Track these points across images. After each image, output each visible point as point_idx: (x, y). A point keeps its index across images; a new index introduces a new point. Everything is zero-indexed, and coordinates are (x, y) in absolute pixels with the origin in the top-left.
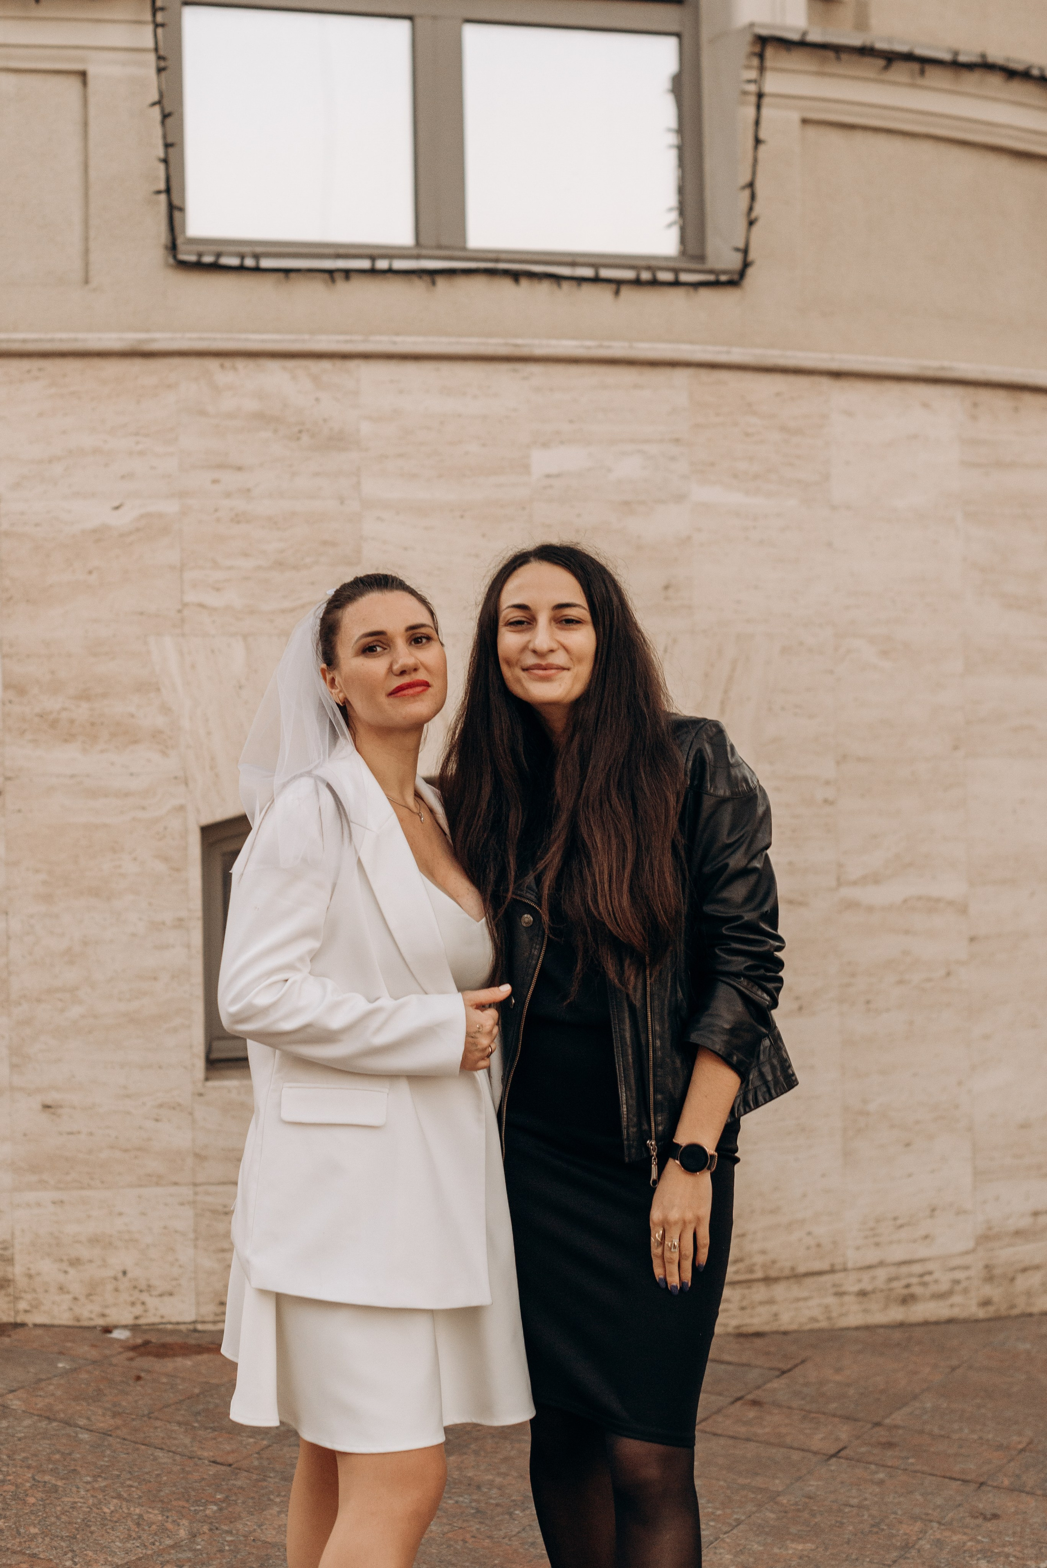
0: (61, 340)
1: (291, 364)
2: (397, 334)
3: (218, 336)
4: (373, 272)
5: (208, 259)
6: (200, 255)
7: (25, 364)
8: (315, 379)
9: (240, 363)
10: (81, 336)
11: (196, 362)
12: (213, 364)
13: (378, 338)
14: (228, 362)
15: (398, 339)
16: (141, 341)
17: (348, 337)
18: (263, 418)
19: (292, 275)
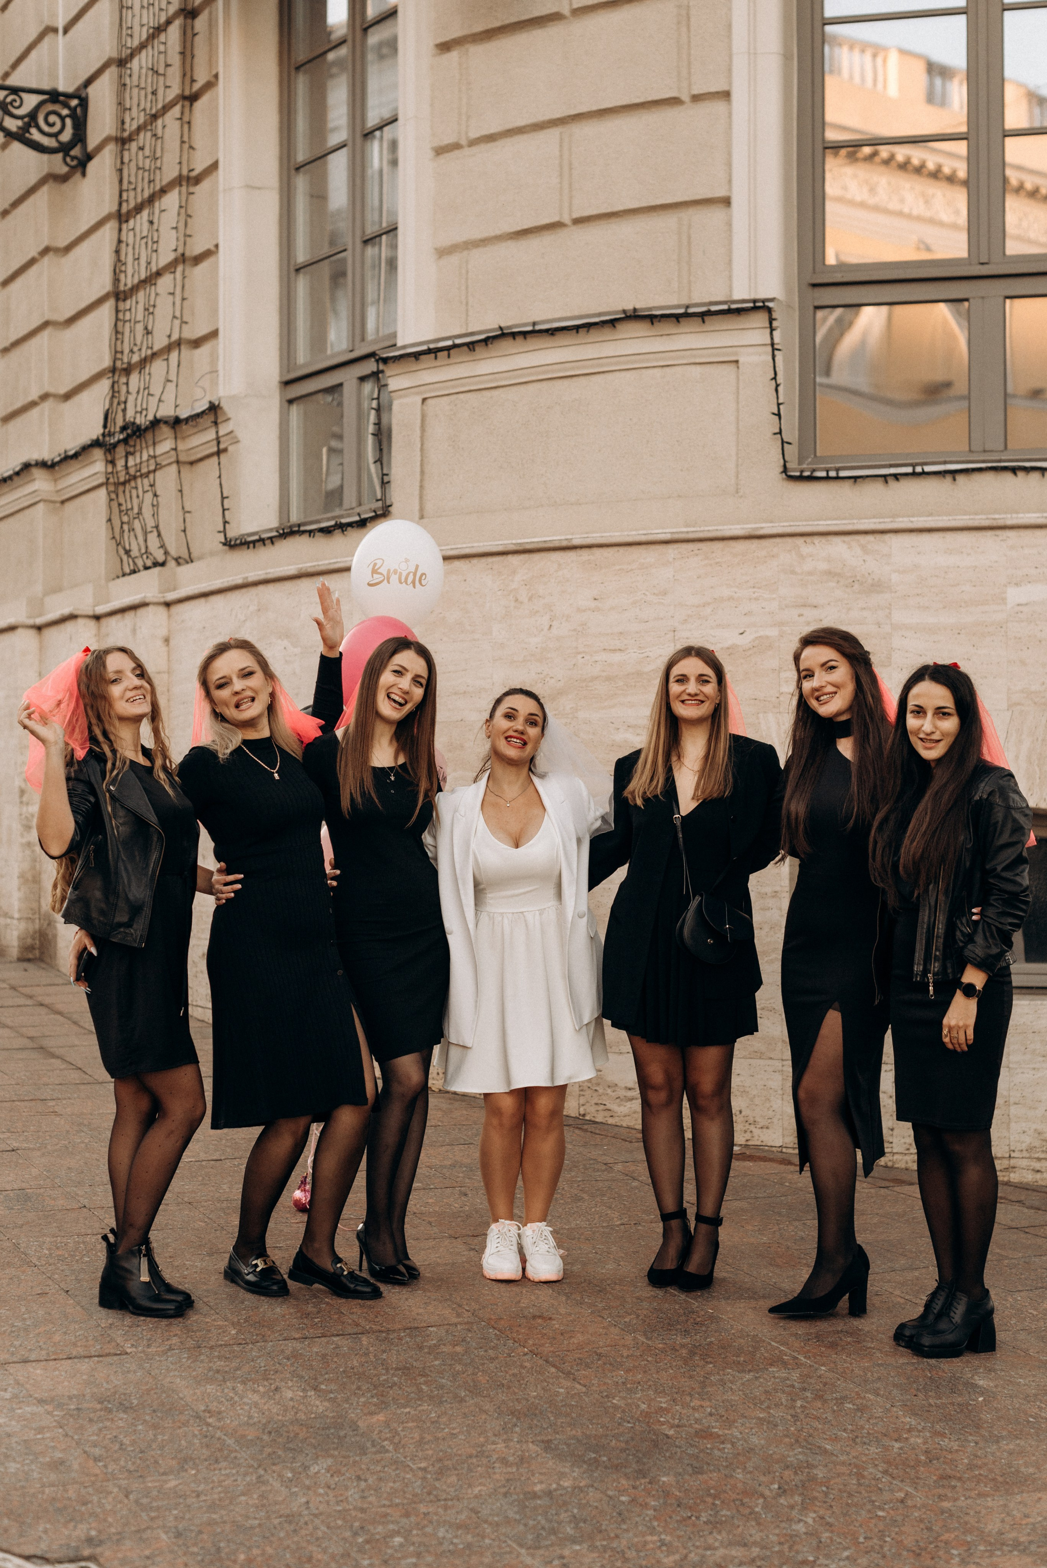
0: (708, 531)
1: (847, 538)
2: (913, 516)
3: (800, 523)
4: (914, 474)
5: (806, 474)
6: (802, 472)
7: (691, 546)
8: (863, 547)
9: (817, 540)
10: (719, 528)
11: (789, 540)
12: (800, 541)
13: (901, 519)
14: (808, 539)
15: (912, 519)
16: (757, 529)
17: (882, 520)
18: (829, 573)
19: (858, 480)
